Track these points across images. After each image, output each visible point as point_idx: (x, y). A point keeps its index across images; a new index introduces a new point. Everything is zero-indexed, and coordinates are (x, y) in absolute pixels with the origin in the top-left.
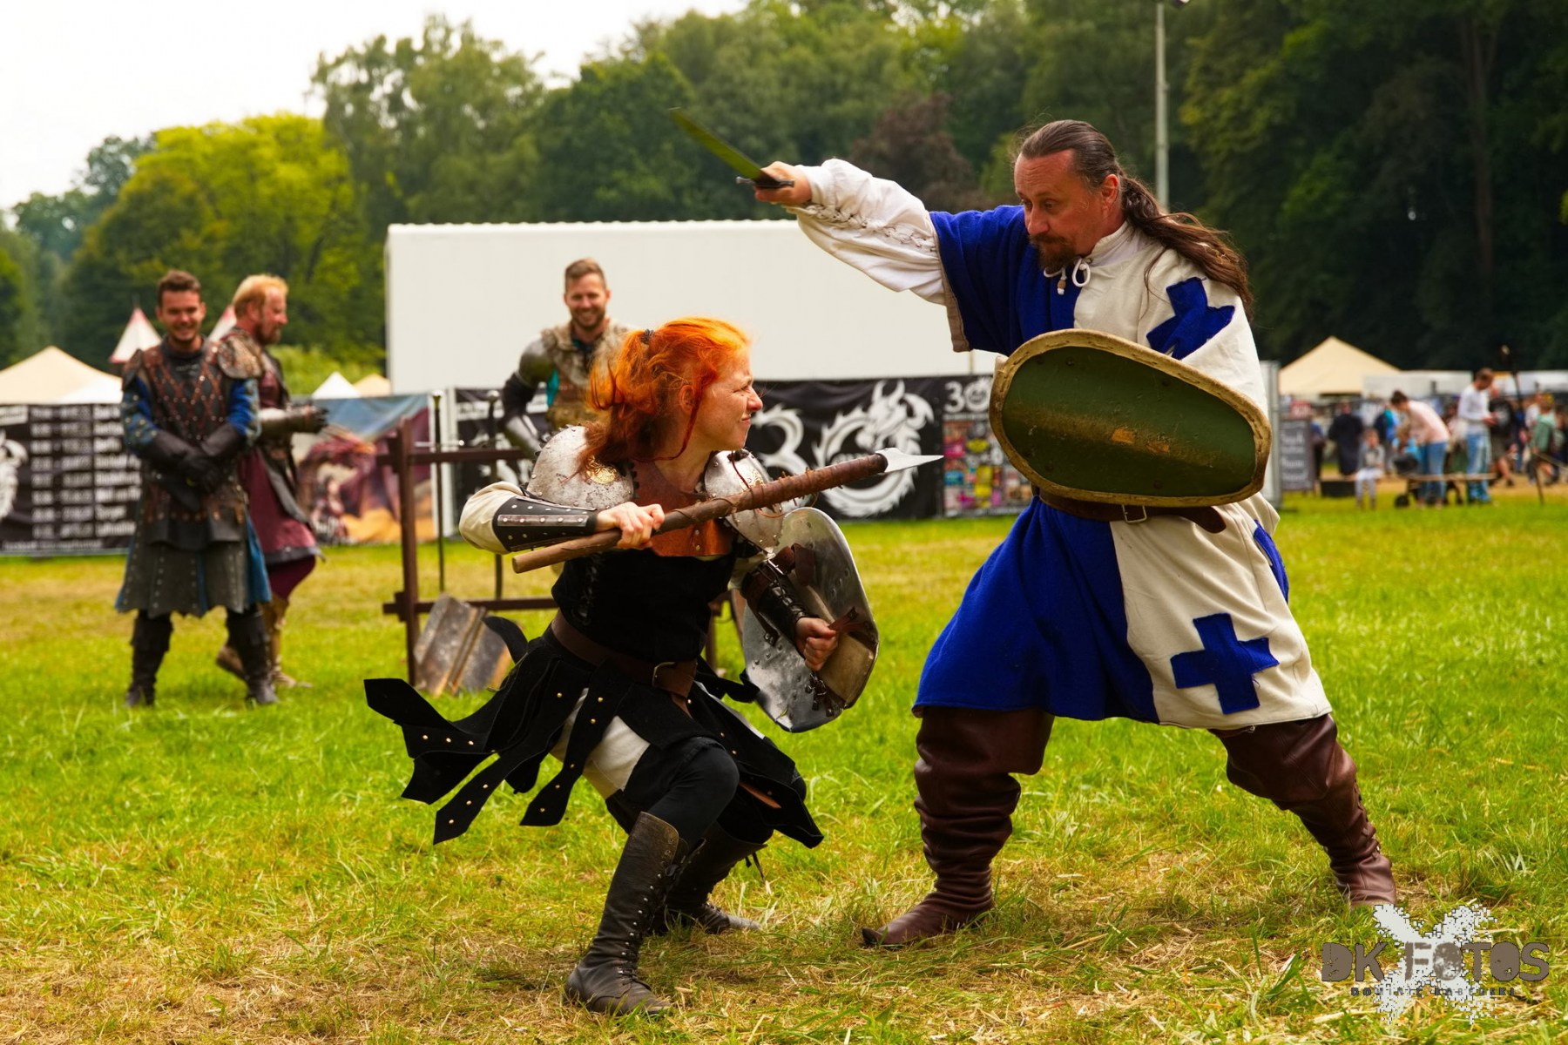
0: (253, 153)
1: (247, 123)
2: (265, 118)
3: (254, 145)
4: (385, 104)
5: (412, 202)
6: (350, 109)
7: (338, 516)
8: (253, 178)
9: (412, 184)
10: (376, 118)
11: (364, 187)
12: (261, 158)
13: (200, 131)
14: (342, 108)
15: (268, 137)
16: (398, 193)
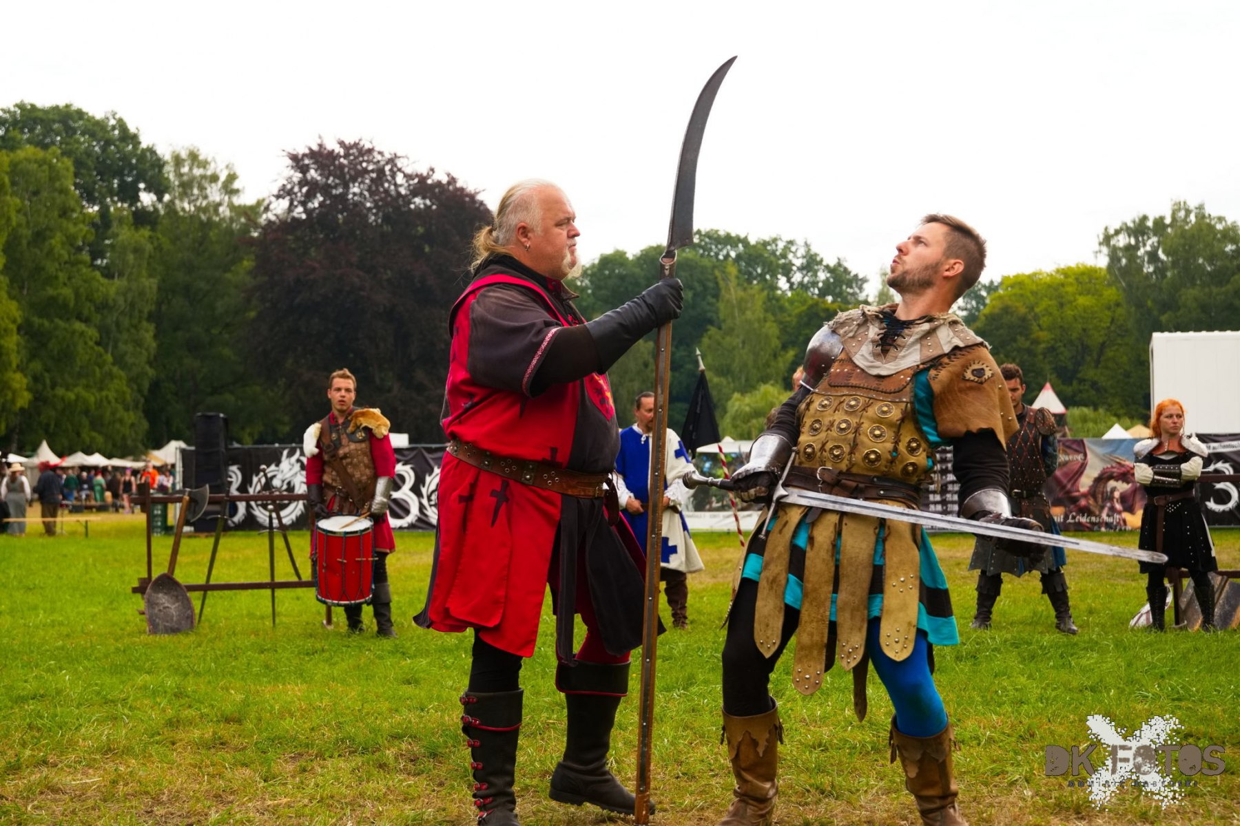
0: (1062, 289)
1: (1058, 271)
2: (1069, 268)
3: (1063, 285)
4: (1146, 259)
5: (1164, 318)
6: (1124, 261)
7: (1119, 513)
8: (1062, 305)
9: (1165, 307)
10: (1141, 267)
11: (1133, 309)
12: (1067, 292)
13: (1030, 277)
14: (1119, 260)
15: (1071, 280)
16: (1155, 313)
